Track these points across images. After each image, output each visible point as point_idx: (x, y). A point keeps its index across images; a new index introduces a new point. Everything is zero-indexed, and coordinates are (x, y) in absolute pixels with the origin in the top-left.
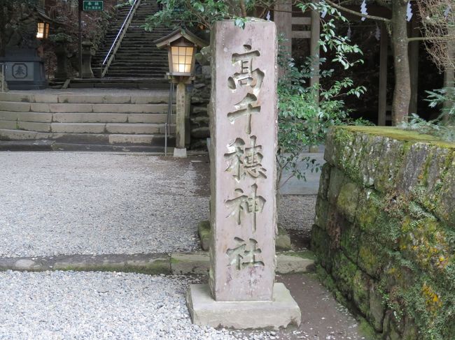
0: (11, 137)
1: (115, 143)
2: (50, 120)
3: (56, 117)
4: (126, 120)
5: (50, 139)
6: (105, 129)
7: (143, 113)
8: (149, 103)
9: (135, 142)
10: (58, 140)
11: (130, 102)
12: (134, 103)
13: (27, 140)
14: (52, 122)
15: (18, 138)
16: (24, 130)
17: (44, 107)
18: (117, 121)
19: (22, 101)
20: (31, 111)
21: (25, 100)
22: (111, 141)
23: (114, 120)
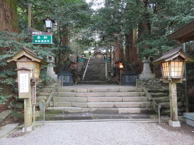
0: (69, 111)
1: (122, 113)
2: (86, 101)
3: (89, 99)
4: (121, 100)
5: (89, 112)
6: (114, 105)
7: (127, 96)
8: (128, 91)
9: (132, 112)
10: (94, 112)
11: (119, 91)
12: (121, 92)
13: (77, 113)
14: (87, 102)
15: (73, 112)
16: (74, 106)
17: (82, 94)
18: (117, 101)
19: (71, 92)
20: (76, 96)
21: (73, 91)
22: (120, 112)
23: (116, 100)
